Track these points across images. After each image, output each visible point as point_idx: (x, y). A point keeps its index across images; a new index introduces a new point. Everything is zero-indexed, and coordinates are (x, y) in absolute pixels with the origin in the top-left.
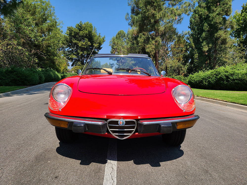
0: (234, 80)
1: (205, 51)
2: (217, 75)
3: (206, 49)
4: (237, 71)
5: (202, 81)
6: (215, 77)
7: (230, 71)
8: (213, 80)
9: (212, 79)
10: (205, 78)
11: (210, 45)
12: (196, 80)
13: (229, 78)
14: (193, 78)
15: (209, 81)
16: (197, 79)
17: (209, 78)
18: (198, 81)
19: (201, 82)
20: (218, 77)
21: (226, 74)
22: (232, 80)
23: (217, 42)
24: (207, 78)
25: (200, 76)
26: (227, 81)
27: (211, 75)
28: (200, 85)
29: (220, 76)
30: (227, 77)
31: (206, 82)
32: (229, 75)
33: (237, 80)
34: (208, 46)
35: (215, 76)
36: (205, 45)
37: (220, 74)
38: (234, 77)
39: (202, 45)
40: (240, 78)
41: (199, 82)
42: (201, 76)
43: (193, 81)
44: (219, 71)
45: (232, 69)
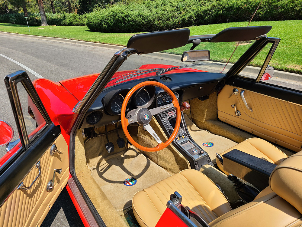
0: (129, 22)
2: (114, 17)
4: (131, 13)
6: (113, 19)
7: (126, 12)
8: (111, 22)
9: (110, 20)
10: (104, 20)
12: (94, 22)
13: (126, 20)
14: (91, 19)
15: (108, 23)
16: (96, 21)
17: (108, 20)
19: (100, 24)
20: (116, 18)
21: (122, 15)
22: (128, 22)
24: (106, 19)
26: (124, 23)
27: (109, 16)
28: (100, 28)
29: (117, 17)
30: (123, 18)
31: (105, 24)
32: (124, 16)
33: (132, 21)
35: (112, 17)
37: (117, 15)
38: (129, 18)
40: (134, 20)
41: (98, 24)
42: (99, 17)
43: (92, 24)
44: (115, 11)
45: (127, 9)
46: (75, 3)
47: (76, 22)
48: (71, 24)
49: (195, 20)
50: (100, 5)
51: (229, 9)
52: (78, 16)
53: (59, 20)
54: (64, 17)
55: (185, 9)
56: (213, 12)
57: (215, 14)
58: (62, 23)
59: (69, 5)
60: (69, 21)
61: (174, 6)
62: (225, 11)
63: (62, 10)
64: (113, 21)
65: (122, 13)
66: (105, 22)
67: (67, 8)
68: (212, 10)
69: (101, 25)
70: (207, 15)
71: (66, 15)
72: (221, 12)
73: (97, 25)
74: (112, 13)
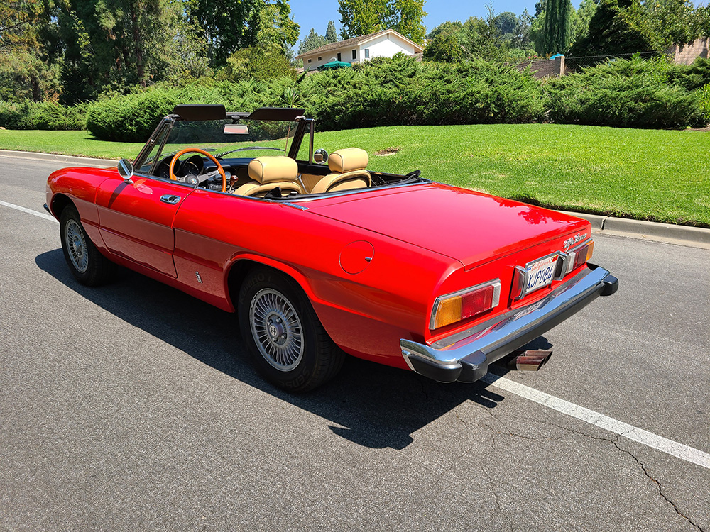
1: (107, 28)
2: (152, 110)
3: (109, 23)
5: (122, 122)
6: (150, 115)
7: (177, 102)
8: (145, 120)
9: (143, 117)
10: (129, 117)
11: (120, 13)
12: (107, 121)
14: (99, 115)
15: (138, 122)
16: (111, 119)
17: (138, 117)
18: (114, 123)
19: (120, 125)
20: (156, 114)
23: (134, 5)
24: (133, 115)
25: (116, 110)
27: (141, 109)
28: (119, 133)
29: (158, 112)
31: (131, 125)
34: (115, 15)
35: (148, 110)
36: (104, 11)
37: (158, 107)
39: (97, 9)
41: (116, 126)
43: (101, 124)
44: (155, 100)
45: (180, 96)
46: (51, 81)
47: (57, 123)
48: (43, 126)
49: (317, 122)
50: (115, 87)
51: (374, 103)
52: (61, 108)
53: (12, 117)
54: (26, 110)
55: (297, 100)
56: (347, 108)
57: (352, 111)
58: (20, 124)
59: (34, 84)
60: (41, 118)
61: (276, 94)
62: (367, 106)
63: (14, 95)
64: (150, 119)
65: (169, 104)
66: (131, 120)
67: (29, 91)
68: (346, 103)
69: (122, 126)
70: (338, 112)
71: (30, 106)
72: (362, 107)
73: (113, 126)
74: (147, 103)
